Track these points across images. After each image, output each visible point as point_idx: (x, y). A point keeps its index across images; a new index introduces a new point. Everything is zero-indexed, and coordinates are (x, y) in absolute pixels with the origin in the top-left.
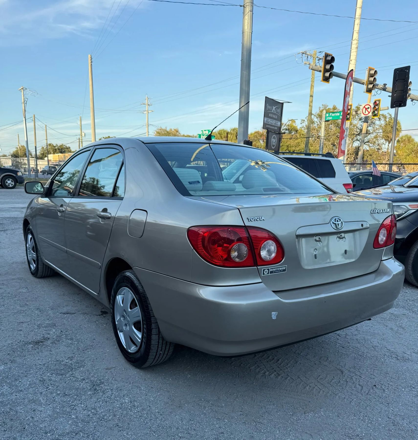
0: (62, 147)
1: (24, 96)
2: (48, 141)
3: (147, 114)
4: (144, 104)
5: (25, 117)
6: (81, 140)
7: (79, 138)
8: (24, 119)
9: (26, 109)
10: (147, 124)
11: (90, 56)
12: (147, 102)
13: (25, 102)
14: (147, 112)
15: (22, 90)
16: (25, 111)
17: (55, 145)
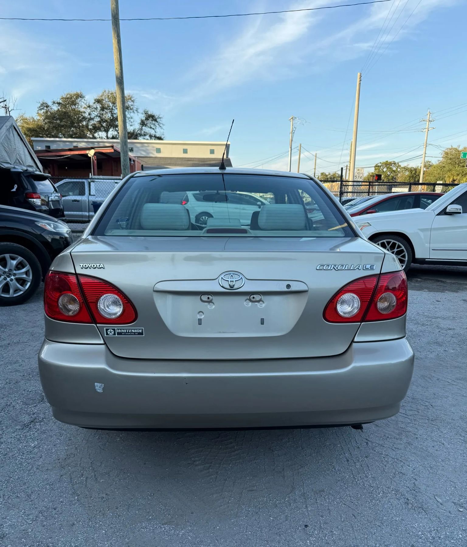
0: (334, 176)
1: (293, 125)
2: (316, 171)
3: (427, 132)
4: (424, 121)
5: (291, 148)
6: (348, 168)
7: (347, 165)
8: (290, 149)
9: (293, 140)
10: (425, 144)
11: (360, 74)
12: (428, 119)
13: (293, 131)
14: (427, 130)
15: (292, 119)
16: (292, 141)
17: (327, 174)
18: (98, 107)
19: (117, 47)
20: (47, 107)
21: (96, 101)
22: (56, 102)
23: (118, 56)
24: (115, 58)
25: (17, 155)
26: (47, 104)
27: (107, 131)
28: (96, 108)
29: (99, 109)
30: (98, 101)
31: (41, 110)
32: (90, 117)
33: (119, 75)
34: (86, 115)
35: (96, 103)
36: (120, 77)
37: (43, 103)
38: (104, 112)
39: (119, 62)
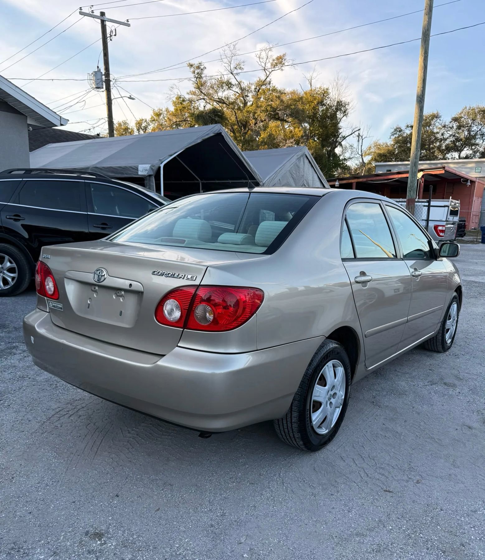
18: (454, 126)
19: (423, 64)
20: (400, 131)
21: (453, 120)
22: (410, 126)
23: (422, 74)
24: (419, 76)
25: (305, 181)
26: (400, 128)
27: (460, 151)
28: (452, 127)
29: (455, 127)
30: (455, 120)
31: (393, 135)
32: (443, 137)
33: (420, 93)
34: (439, 136)
35: (453, 122)
36: (420, 96)
37: (397, 128)
38: (461, 131)
39: (422, 80)
